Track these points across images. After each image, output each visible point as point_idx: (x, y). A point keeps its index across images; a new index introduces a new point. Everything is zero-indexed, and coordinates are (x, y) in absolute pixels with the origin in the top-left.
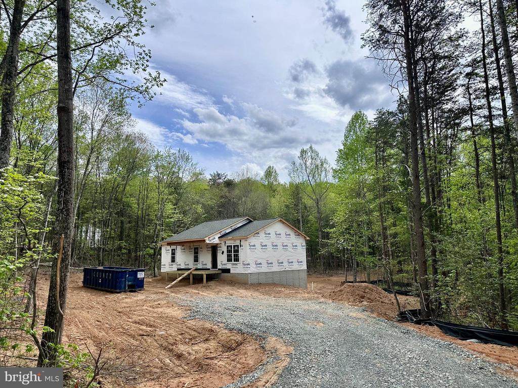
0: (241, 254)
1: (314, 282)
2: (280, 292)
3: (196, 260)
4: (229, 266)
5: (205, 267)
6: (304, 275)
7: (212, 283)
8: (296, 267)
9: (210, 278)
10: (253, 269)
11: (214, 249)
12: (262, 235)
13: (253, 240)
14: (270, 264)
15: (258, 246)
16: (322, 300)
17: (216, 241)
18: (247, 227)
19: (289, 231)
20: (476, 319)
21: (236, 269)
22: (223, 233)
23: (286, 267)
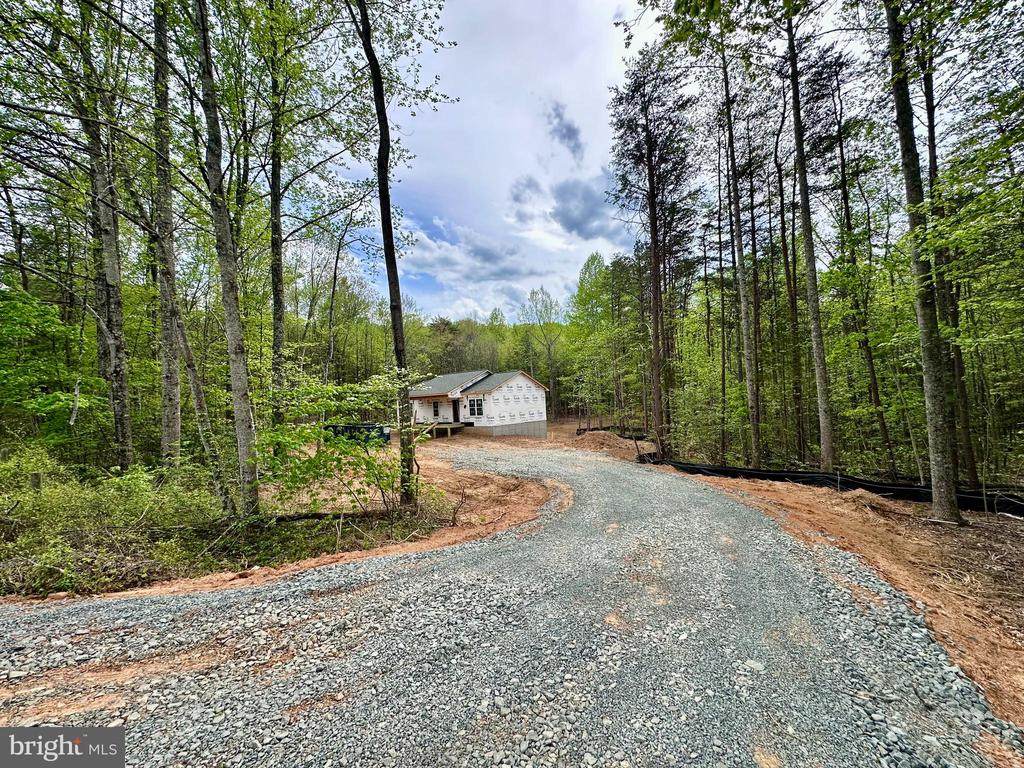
0: (485, 408)
1: (555, 431)
2: (524, 443)
3: (436, 414)
4: (472, 419)
5: (445, 421)
6: (544, 426)
7: (456, 437)
8: (536, 418)
9: (454, 431)
10: (497, 422)
11: (455, 403)
12: (505, 388)
13: (496, 394)
14: (512, 416)
15: (501, 400)
16: (566, 448)
17: (457, 394)
18: (488, 380)
19: (530, 384)
20: (702, 458)
21: (480, 422)
22: (465, 387)
23: (528, 418)
